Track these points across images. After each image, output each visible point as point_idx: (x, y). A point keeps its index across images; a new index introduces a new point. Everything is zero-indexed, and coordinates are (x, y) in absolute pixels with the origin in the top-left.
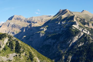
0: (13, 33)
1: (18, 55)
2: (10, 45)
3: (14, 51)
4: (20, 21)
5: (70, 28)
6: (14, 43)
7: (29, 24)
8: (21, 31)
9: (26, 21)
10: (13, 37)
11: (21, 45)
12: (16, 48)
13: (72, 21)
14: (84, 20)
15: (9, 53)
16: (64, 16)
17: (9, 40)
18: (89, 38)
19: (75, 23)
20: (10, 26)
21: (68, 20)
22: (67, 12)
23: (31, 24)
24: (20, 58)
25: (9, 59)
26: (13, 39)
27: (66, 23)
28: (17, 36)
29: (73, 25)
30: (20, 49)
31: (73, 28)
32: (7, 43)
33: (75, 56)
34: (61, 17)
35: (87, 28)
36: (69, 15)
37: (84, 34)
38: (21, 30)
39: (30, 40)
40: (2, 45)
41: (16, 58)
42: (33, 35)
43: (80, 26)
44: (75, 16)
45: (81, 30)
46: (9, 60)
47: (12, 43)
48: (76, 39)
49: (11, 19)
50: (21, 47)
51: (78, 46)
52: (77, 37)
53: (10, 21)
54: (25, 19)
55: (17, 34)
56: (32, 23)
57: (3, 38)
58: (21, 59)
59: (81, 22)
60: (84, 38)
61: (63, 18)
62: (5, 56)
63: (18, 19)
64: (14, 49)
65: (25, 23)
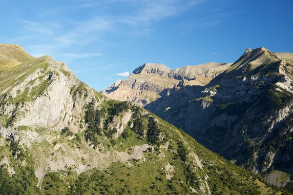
0: (144, 102)
1: (153, 149)
2: (136, 127)
3: (145, 140)
4: (157, 75)
5: (271, 90)
6: (145, 122)
7: (177, 82)
8: (160, 97)
9: (171, 75)
10: (142, 110)
11: (161, 126)
12: (148, 134)
13: (276, 73)
15: (133, 144)
16: (255, 63)
17: (134, 116)
19: (281, 79)
20: (136, 87)
21: (266, 71)
22: (263, 53)
23: (183, 82)
24: (158, 154)
25: (133, 157)
26: (143, 114)
27: (261, 79)
28: (152, 107)
29: (278, 84)
30: (158, 135)
31: (278, 89)
32: (129, 123)
33: (282, 152)
34: (250, 65)
36: (268, 60)
38: (160, 94)
39: (181, 116)
40: (118, 126)
41: (149, 155)
42: (186, 106)
44: (282, 63)
46: (134, 160)
47: (140, 123)
48: (284, 114)
49: (138, 71)
50: (159, 131)
51: (289, 130)
52: (287, 109)
53: (136, 76)
54: (169, 72)
55: (152, 103)
56: (185, 81)
57: (121, 111)
58: (159, 158)
61: (253, 68)
62: (124, 151)
63: (153, 71)
64: (145, 136)
65: (169, 79)
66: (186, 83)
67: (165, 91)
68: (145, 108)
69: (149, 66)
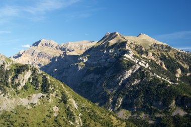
0: (40, 65)
1: (45, 97)
2: (34, 81)
3: (40, 90)
4: (49, 48)
5: (121, 59)
6: (40, 79)
7: (62, 52)
8: (51, 62)
9: (58, 48)
10: (38, 71)
11: (51, 81)
12: (42, 86)
13: (124, 48)
14: (141, 47)
15: (32, 93)
16: (112, 42)
17: (32, 74)
18: (147, 73)
19: (127, 52)
20: (35, 55)
21: (118, 47)
22: (117, 35)
23: (66, 53)
24: (48, 100)
25: (31, 101)
26: (39, 73)
27: (115, 52)
28: (45, 68)
29: (125, 55)
30: (48, 87)
31: (125, 59)
32: (29, 79)
33: (127, 98)
34: (108, 43)
35: (144, 58)
36: (120, 40)
37: (141, 67)
38: (51, 60)
39: (64, 74)
40: (21, 81)
41: (42, 100)
43: (135, 56)
44: (128, 42)
45: (137, 62)
46: (32, 103)
47: (37, 79)
48: (128, 74)
49: (36, 44)
50: (49, 84)
51: (131, 84)
52: (130, 71)
53: (34, 48)
54: (57, 45)
55: (45, 66)
57: (24, 71)
58: (49, 102)
59: (137, 51)
60: (141, 73)
61: (110, 45)
62: (25, 98)
63: (46, 45)
64: (40, 87)
65: (57, 50)
66: (68, 53)
67: (54, 58)
68: (40, 69)
69: (43, 41)
